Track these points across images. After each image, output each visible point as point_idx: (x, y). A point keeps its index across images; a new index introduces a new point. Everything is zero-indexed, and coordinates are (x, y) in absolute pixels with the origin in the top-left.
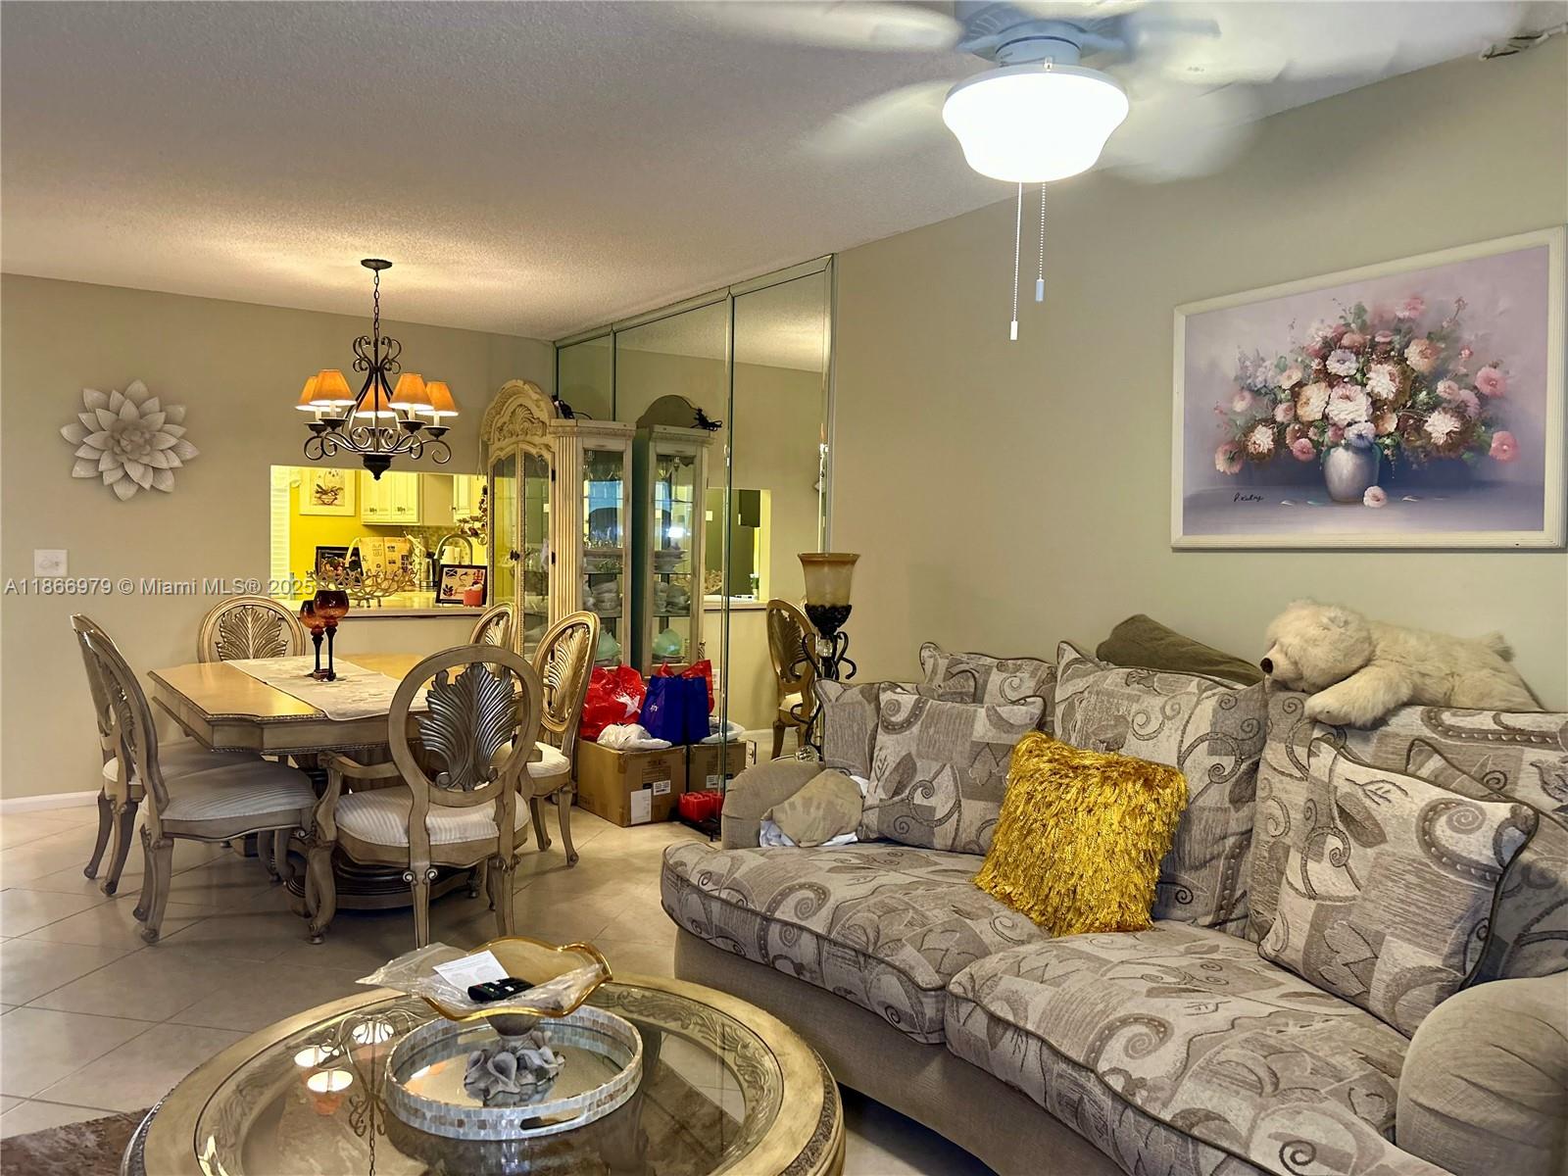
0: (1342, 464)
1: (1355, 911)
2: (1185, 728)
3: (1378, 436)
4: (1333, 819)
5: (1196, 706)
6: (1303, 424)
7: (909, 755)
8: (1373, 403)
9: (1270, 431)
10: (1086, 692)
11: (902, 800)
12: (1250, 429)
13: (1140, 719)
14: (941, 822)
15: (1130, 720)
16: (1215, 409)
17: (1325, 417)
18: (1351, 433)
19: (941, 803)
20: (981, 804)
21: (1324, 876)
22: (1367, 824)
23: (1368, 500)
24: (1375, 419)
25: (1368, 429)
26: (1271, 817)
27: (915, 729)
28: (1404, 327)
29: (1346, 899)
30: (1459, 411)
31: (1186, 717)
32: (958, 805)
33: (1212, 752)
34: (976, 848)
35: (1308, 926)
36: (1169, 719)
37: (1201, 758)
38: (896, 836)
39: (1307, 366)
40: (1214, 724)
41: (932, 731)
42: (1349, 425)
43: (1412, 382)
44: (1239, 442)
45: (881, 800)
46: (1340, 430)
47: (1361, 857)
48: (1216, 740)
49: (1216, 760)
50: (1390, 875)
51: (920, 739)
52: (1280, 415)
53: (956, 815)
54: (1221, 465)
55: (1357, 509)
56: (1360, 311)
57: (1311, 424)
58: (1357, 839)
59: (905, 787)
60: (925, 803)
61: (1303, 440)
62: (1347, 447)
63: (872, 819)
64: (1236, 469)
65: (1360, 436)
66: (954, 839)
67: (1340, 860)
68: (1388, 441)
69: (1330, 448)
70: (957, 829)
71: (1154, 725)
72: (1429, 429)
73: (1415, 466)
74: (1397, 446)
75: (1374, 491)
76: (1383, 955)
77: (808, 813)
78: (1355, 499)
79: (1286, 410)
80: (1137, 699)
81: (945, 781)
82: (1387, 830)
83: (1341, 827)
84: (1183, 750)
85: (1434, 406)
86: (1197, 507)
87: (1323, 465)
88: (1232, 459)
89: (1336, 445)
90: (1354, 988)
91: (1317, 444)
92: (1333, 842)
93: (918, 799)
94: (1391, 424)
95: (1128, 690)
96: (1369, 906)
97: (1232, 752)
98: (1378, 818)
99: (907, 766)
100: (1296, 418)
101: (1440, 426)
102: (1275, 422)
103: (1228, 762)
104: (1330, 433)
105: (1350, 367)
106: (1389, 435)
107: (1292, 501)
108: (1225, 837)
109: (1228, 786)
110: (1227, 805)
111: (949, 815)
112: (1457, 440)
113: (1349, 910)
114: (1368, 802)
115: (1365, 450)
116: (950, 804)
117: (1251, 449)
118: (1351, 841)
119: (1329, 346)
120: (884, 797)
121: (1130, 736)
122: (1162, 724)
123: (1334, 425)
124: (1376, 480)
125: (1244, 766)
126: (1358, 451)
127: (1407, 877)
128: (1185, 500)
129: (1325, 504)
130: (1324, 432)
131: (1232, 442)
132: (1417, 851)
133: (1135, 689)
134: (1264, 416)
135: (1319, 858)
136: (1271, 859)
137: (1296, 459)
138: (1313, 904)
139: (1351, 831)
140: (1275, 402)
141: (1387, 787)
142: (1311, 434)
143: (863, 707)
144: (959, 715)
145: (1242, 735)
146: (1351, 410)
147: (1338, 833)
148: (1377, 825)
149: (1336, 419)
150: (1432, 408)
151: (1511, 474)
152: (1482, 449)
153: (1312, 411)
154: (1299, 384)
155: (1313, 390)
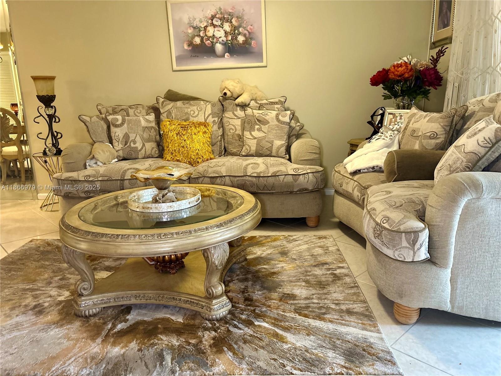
0: (219, 48)
1: (266, 138)
2: (205, 112)
3: (227, 41)
4: (256, 122)
5: (206, 107)
6: (208, 37)
7: (126, 133)
8: (225, 32)
9: (199, 39)
10: (173, 108)
11: (128, 146)
12: (193, 37)
13: (192, 112)
14: (140, 150)
15: (189, 113)
16: (183, 31)
17: (214, 35)
18: (220, 40)
19: (139, 145)
20: (150, 143)
21: (256, 134)
22: (264, 121)
23: (226, 56)
24: (226, 36)
25: (225, 39)
26: (231, 129)
27: (125, 125)
28: (231, 14)
29: (264, 136)
30: (245, 35)
31: (204, 110)
32: (144, 145)
33: (213, 117)
34: (151, 156)
35: (256, 145)
36: (200, 111)
37: (210, 119)
38: (128, 157)
39: (208, 22)
40: (212, 110)
41: (130, 125)
42: (220, 38)
43: (234, 28)
44: (191, 41)
45: (122, 147)
46: (218, 39)
47: (265, 128)
48: (213, 114)
49: (214, 119)
50: (273, 129)
51: (128, 128)
52: (202, 34)
53: (144, 148)
54: (186, 47)
55: (223, 59)
56: (220, 9)
57: (210, 37)
58: (262, 125)
59: (128, 142)
60: (134, 146)
61: (209, 41)
62: (220, 43)
63: (121, 153)
64: (190, 48)
65: (223, 41)
66: (145, 154)
67: (259, 130)
68: (229, 42)
69: (215, 43)
70: (145, 151)
71: (196, 113)
72: (239, 39)
73: (236, 48)
74: (232, 43)
75: (227, 54)
76: (274, 144)
77: (105, 154)
78: (223, 56)
79: (203, 33)
80: (189, 108)
81: (138, 139)
82: (269, 121)
83: (258, 123)
84: (206, 118)
86: (180, 59)
87: (214, 48)
88: (189, 46)
89: (217, 43)
90: (268, 153)
91: (212, 42)
92: (257, 127)
93: (132, 145)
94: (230, 38)
95: (185, 106)
96: (269, 136)
97: (217, 117)
98: (267, 119)
99: (126, 136)
100: (206, 35)
101: (241, 39)
102: (200, 36)
103: (216, 119)
104: (215, 40)
105: (218, 23)
106: (230, 40)
107: (207, 57)
108: (218, 137)
109: (217, 125)
110: (218, 129)
111: (142, 148)
113: (265, 138)
114: (263, 116)
115: (224, 44)
116: (142, 145)
117: (194, 43)
118: (261, 125)
119: (213, 17)
120: (122, 146)
121: (190, 117)
122: (198, 112)
123: (216, 37)
124: (227, 51)
125: (219, 120)
126: (222, 44)
127: (275, 128)
128: (176, 57)
129: (216, 58)
130: (213, 39)
131: (188, 41)
132: (277, 123)
133: (187, 106)
134: (197, 34)
135: (254, 130)
136: (233, 138)
137: (207, 46)
138: (256, 140)
139: (261, 124)
140: (200, 31)
141: (267, 113)
142: (210, 40)
143: (100, 122)
144: (136, 120)
145: (218, 112)
146: (220, 34)
147: (257, 124)
148: (267, 120)
149: (216, 36)
150: (239, 35)
151: (256, 50)
152: (250, 44)
153: (210, 34)
154: (206, 26)
155: (210, 28)
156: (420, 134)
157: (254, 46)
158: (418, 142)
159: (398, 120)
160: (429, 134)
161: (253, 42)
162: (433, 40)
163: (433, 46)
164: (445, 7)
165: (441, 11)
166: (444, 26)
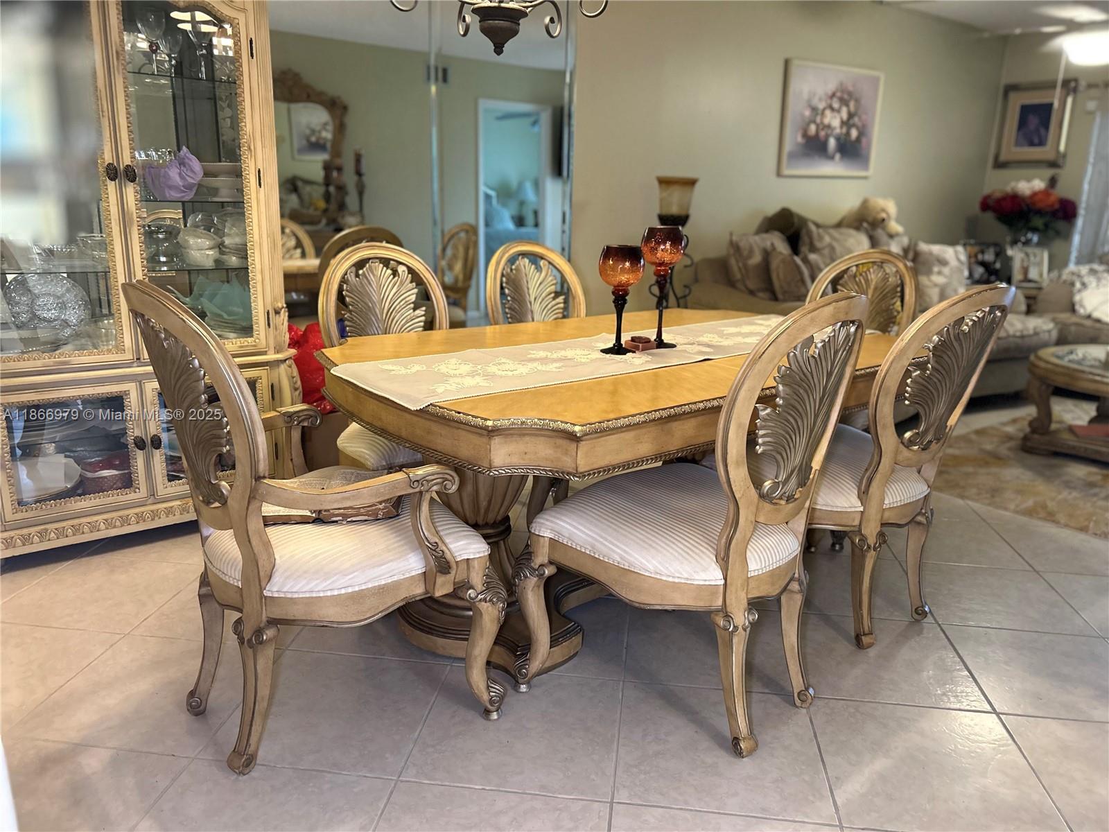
6: (823, 125)
9: (815, 127)
12: (809, 124)
16: (800, 112)
17: (829, 124)
18: (835, 132)
23: (836, 158)
25: (838, 130)
28: (850, 93)
39: (827, 102)
42: (835, 128)
43: (851, 116)
44: (806, 129)
46: (832, 130)
54: (799, 138)
55: (832, 161)
57: (826, 125)
61: (823, 132)
62: (834, 137)
64: (804, 142)
65: (837, 133)
72: (852, 134)
73: (848, 147)
74: (845, 139)
75: (838, 155)
78: (833, 157)
79: (820, 119)
85: (854, 125)
86: (790, 157)
87: (827, 143)
88: (803, 136)
91: (827, 134)
100: (822, 122)
101: (854, 133)
102: (816, 123)
104: (830, 131)
105: (836, 105)
112: (858, 139)
117: (809, 133)
119: (833, 95)
123: (831, 127)
124: (839, 151)
126: (836, 139)
128: (787, 154)
129: (826, 159)
130: (828, 130)
131: (804, 129)
134: (814, 119)
135: (933, 274)
137: (821, 140)
140: (817, 114)
142: (825, 130)
147: (936, 265)
149: (832, 125)
151: (864, 153)
152: (861, 143)
153: (826, 121)
154: (824, 110)
155: (828, 112)
157: (864, 147)
161: (864, 140)
162: (1003, 158)
163: (999, 165)
164: (1033, 121)
165: (1022, 123)
166: (1032, 144)
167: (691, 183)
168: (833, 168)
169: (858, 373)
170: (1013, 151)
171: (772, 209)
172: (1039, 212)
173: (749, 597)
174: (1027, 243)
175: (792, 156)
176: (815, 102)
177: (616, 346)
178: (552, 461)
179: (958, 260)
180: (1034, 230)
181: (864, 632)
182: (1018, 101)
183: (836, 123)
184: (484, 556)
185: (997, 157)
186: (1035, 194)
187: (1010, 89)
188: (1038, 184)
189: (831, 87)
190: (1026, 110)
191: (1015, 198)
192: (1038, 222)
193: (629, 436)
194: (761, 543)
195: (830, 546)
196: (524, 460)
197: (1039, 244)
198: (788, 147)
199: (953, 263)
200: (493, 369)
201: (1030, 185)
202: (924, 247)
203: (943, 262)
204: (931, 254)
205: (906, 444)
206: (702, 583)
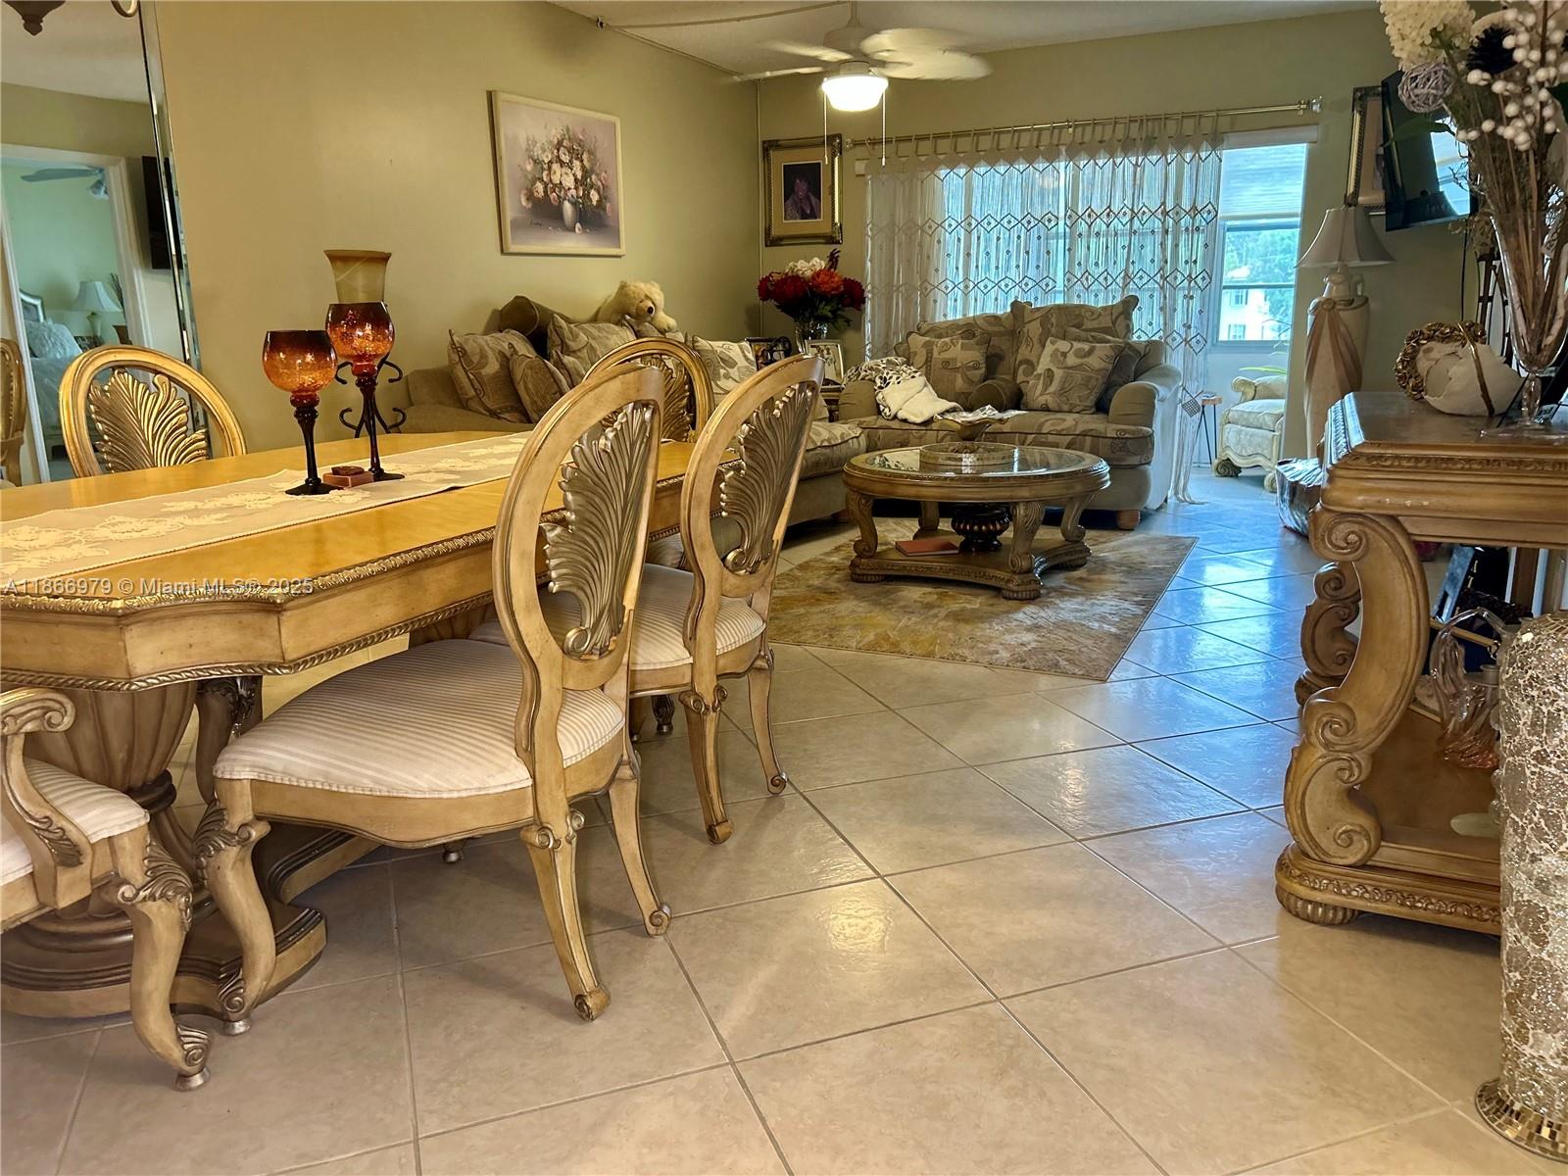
3: (577, 197)
6: (553, 184)
8: (575, 179)
9: (542, 186)
12: (534, 182)
17: (560, 182)
18: (569, 194)
23: (577, 230)
24: (576, 188)
25: (573, 192)
28: (582, 143)
30: (598, 190)
39: (553, 153)
42: (569, 189)
43: (586, 173)
44: (531, 189)
46: (566, 191)
52: (545, 177)
54: (524, 202)
55: (572, 234)
56: (568, 130)
57: (556, 185)
61: (554, 194)
62: (569, 201)
64: (530, 205)
65: (572, 196)
68: (580, 201)
72: (591, 197)
73: (589, 215)
74: (583, 204)
75: (578, 225)
78: (574, 229)
79: (547, 175)
86: (516, 227)
87: (562, 209)
88: (528, 199)
89: (565, 199)
91: (559, 197)
100: (551, 180)
101: (594, 196)
102: (543, 180)
104: (563, 192)
105: (566, 158)
106: (581, 197)
107: (553, 228)
112: (601, 205)
115: (575, 204)
117: (535, 194)
119: (560, 144)
123: (564, 188)
124: (578, 220)
126: (572, 203)
128: (510, 223)
129: (564, 230)
130: (560, 192)
131: (527, 188)
134: (539, 176)
137: (553, 204)
140: (543, 169)
142: (557, 191)
149: (565, 185)
150: (592, 187)
151: (611, 223)
152: (605, 209)
153: (556, 179)
154: (550, 162)
155: (556, 167)
156: (959, 365)
157: (610, 214)
158: (959, 375)
159: (826, 356)
160: (971, 364)
161: (608, 205)
162: (775, 232)
163: (773, 242)
164: (801, 187)
165: (789, 191)
166: (804, 216)
167: (383, 259)
168: (575, 242)
169: (659, 485)
170: (785, 225)
171: (503, 300)
172: (825, 298)
173: (568, 796)
174: (816, 336)
175: (516, 225)
176: (537, 152)
177: (311, 482)
178: (240, 651)
179: (747, 359)
180: (823, 319)
181: (717, 821)
182: (781, 160)
183: (569, 182)
184: (140, 827)
185: (768, 231)
186: (818, 274)
187: (770, 146)
188: (819, 263)
189: (555, 134)
190: (791, 172)
191: (795, 279)
192: (826, 310)
193: (359, 596)
194: (574, 720)
195: (655, 731)
196: (189, 656)
197: (830, 337)
198: (509, 214)
199: (742, 362)
200: (101, 532)
201: (810, 264)
202: (703, 343)
203: (730, 363)
204: (713, 351)
205: (730, 568)
206: (501, 790)
